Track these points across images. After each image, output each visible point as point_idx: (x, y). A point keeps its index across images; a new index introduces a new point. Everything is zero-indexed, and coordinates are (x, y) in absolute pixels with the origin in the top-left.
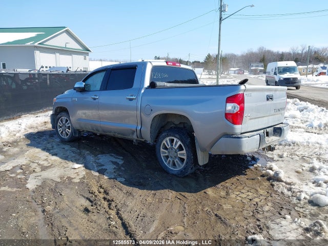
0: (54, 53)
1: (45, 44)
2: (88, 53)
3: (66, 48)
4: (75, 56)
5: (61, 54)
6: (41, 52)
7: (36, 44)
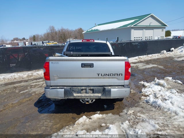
0: (142, 30)
1: (137, 25)
2: (165, 27)
3: (150, 26)
4: (155, 30)
5: (146, 29)
6: (135, 30)
7: (132, 26)
